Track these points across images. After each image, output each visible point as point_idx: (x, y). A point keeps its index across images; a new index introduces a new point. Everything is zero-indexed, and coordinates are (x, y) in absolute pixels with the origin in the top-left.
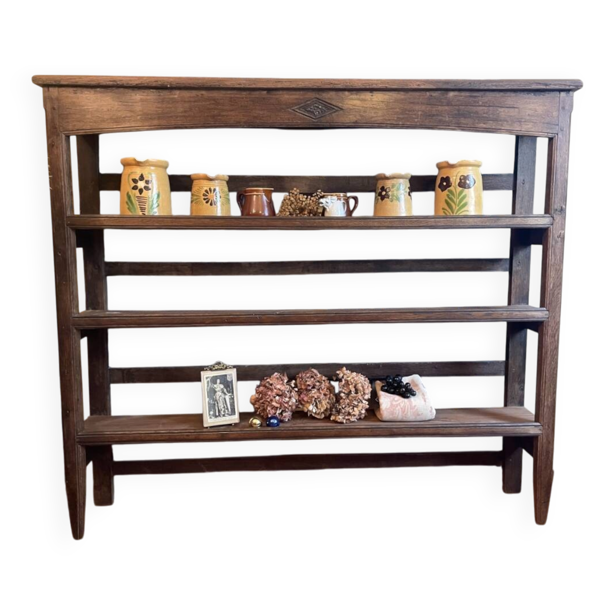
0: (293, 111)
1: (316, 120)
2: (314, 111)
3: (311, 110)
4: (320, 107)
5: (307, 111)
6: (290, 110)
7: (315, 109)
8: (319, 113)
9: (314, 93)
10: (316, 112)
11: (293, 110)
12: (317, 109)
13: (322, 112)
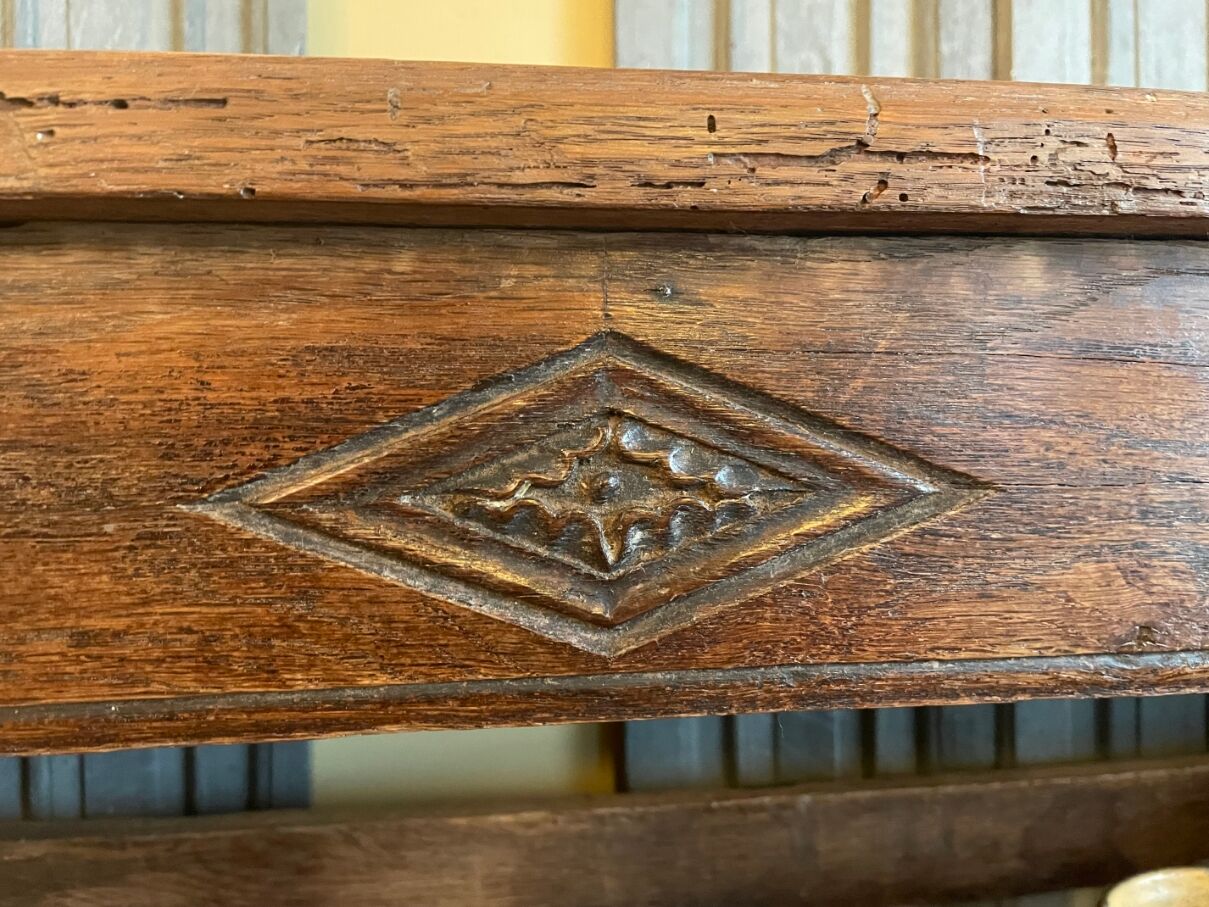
0: (268, 532)
1: (624, 641)
2: (597, 516)
3: (551, 507)
4: (677, 463)
5: (497, 520)
6: (217, 515)
7: (598, 495)
8: (660, 536)
9: (589, 265)
10: (620, 534)
11: (272, 512)
12: (642, 491)
13: (699, 521)
